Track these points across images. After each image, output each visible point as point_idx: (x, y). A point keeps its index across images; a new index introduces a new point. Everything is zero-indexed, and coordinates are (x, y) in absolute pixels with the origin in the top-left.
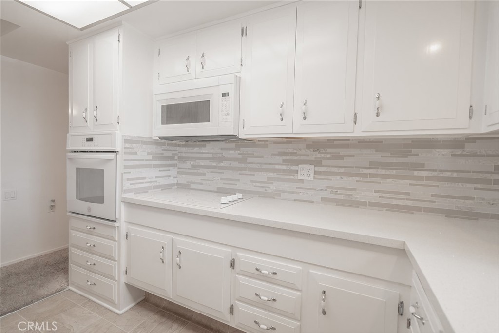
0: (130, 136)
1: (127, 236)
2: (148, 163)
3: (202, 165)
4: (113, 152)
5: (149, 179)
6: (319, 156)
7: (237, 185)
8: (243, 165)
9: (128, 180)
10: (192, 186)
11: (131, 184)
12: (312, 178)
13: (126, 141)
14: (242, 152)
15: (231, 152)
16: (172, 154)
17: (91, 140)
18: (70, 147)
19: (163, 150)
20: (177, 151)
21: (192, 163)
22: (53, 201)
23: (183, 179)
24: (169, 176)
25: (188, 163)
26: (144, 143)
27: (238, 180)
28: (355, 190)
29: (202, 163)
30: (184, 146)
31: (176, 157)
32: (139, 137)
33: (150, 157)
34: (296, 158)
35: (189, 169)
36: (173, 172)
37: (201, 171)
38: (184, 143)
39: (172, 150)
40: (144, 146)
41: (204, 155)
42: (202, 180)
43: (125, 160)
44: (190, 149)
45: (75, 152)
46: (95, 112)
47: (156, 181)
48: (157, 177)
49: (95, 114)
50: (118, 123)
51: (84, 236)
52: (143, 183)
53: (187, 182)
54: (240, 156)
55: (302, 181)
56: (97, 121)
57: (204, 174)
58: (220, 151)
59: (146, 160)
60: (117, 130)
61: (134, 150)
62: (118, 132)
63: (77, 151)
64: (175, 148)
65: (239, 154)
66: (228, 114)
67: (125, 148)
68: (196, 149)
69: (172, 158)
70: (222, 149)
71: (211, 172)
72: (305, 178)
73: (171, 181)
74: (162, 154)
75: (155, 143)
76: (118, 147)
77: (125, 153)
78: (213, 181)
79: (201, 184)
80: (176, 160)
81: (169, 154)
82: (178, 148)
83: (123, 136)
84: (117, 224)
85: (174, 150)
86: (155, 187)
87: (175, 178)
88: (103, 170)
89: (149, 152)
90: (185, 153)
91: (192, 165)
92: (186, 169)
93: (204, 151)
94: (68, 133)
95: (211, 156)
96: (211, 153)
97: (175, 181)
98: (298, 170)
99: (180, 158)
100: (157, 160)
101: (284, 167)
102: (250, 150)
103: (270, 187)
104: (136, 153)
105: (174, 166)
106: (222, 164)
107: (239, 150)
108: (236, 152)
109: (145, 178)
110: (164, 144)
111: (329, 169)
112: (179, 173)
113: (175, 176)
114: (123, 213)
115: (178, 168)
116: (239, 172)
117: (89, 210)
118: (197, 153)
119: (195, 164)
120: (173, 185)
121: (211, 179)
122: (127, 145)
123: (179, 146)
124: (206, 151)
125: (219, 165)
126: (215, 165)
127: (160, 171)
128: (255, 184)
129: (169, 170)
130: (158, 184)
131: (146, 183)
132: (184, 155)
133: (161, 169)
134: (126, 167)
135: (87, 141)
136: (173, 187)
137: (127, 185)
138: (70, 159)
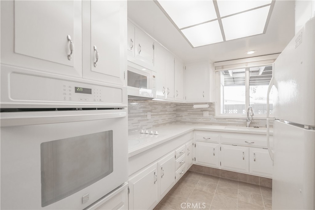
6: (152, 108)
12: (150, 118)
28: (158, 120)
34: (146, 109)
55: (148, 120)
72: (149, 118)
98: (147, 115)
101: (143, 114)
103: (139, 125)
111: (155, 113)
128: (133, 125)
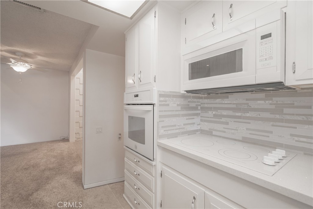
0: (164, 92)
1: (161, 174)
2: (177, 113)
3: (224, 115)
4: (151, 104)
5: (179, 126)
7: (268, 137)
8: (278, 116)
9: (163, 127)
10: (214, 133)
11: (164, 131)
13: (161, 96)
14: (275, 102)
15: (259, 102)
16: (196, 105)
17: (137, 96)
18: (126, 102)
19: (188, 102)
20: (200, 102)
21: (214, 113)
22: (120, 134)
23: (206, 126)
24: (194, 123)
25: (210, 112)
26: (174, 96)
27: (271, 132)
29: (225, 113)
30: (205, 98)
31: (199, 108)
32: (171, 92)
33: (179, 108)
35: (210, 118)
36: (197, 120)
37: (223, 120)
38: (206, 95)
39: (195, 102)
40: (174, 99)
41: (226, 106)
42: (224, 128)
43: (160, 111)
44: (212, 101)
45: (129, 104)
46: (139, 75)
47: (184, 128)
48: (184, 125)
49: (139, 77)
50: (155, 81)
51: (133, 165)
52: (173, 130)
53: (209, 129)
54: (273, 107)
56: (141, 82)
57: (227, 123)
58: (245, 102)
59: (176, 111)
60: (154, 87)
61: (167, 103)
62: (155, 88)
63: (130, 104)
64: (198, 100)
65: (271, 104)
66: (271, 58)
67: (160, 101)
68: (218, 101)
69: (195, 108)
70: (247, 100)
71: (235, 122)
73: (195, 127)
74: (188, 105)
75: (183, 96)
76: (155, 101)
77: (160, 105)
78: (237, 130)
79: (225, 132)
80: (199, 110)
81: (193, 105)
82: (201, 100)
83: (158, 91)
84: (154, 163)
85: (198, 102)
86: (183, 133)
87: (198, 125)
88: (144, 119)
89: (178, 104)
90: (207, 104)
91: (214, 114)
92: (209, 117)
93: (226, 102)
94: (125, 92)
95: (234, 106)
96: (234, 104)
97: (199, 128)
99: (202, 108)
100: (184, 111)
102: (287, 100)
104: (168, 105)
105: (197, 115)
106: (248, 115)
107: (272, 100)
108: (267, 102)
109: (175, 126)
110: (189, 97)
112: (201, 120)
113: (199, 123)
114: (158, 155)
115: (201, 117)
116: (271, 123)
117: (136, 147)
118: (219, 104)
119: (217, 113)
120: (197, 131)
121: (235, 128)
122: (162, 99)
123: (201, 98)
124: (229, 102)
125: (243, 115)
126: (240, 115)
127: (187, 119)
129: (194, 118)
130: (185, 130)
131: (176, 129)
132: (206, 106)
133: (188, 117)
134: (160, 117)
135: (135, 97)
136: (197, 133)
137: (162, 132)
138: (126, 110)
